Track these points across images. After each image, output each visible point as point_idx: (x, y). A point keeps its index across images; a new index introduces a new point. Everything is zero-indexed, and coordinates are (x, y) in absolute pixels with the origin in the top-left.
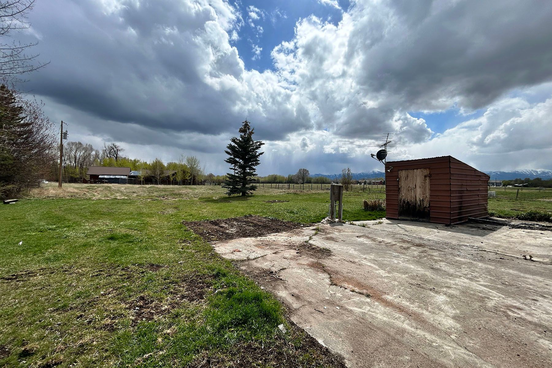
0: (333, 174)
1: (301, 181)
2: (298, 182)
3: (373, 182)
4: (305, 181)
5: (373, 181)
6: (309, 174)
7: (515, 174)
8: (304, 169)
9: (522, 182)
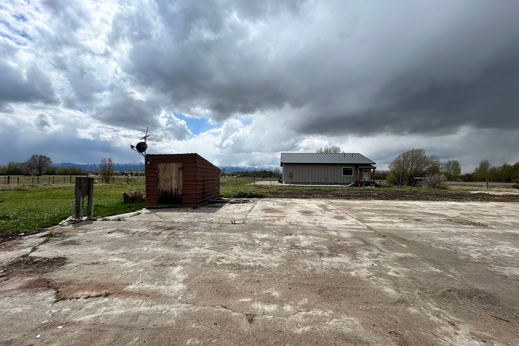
0: (91, 163)
1: (35, 171)
2: (31, 173)
3: (140, 174)
4: (45, 171)
5: (140, 172)
6: (50, 162)
7: (237, 168)
8: (41, 156)
9: (240, 174)
